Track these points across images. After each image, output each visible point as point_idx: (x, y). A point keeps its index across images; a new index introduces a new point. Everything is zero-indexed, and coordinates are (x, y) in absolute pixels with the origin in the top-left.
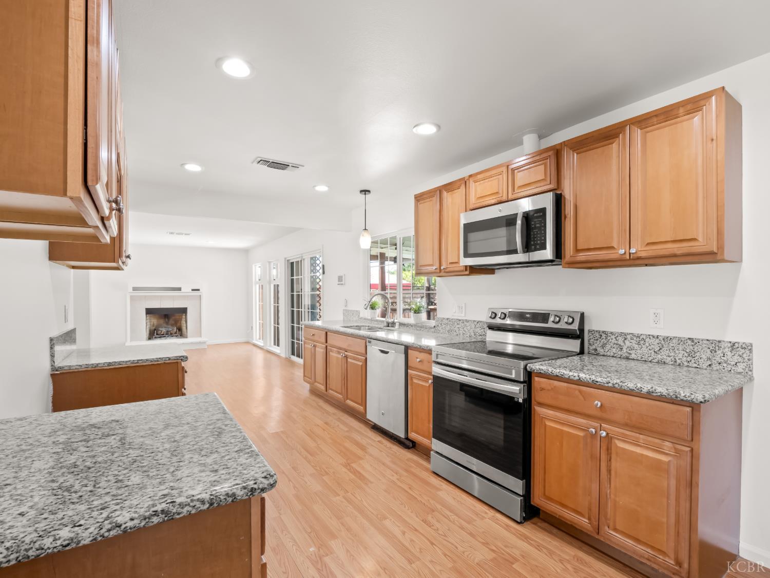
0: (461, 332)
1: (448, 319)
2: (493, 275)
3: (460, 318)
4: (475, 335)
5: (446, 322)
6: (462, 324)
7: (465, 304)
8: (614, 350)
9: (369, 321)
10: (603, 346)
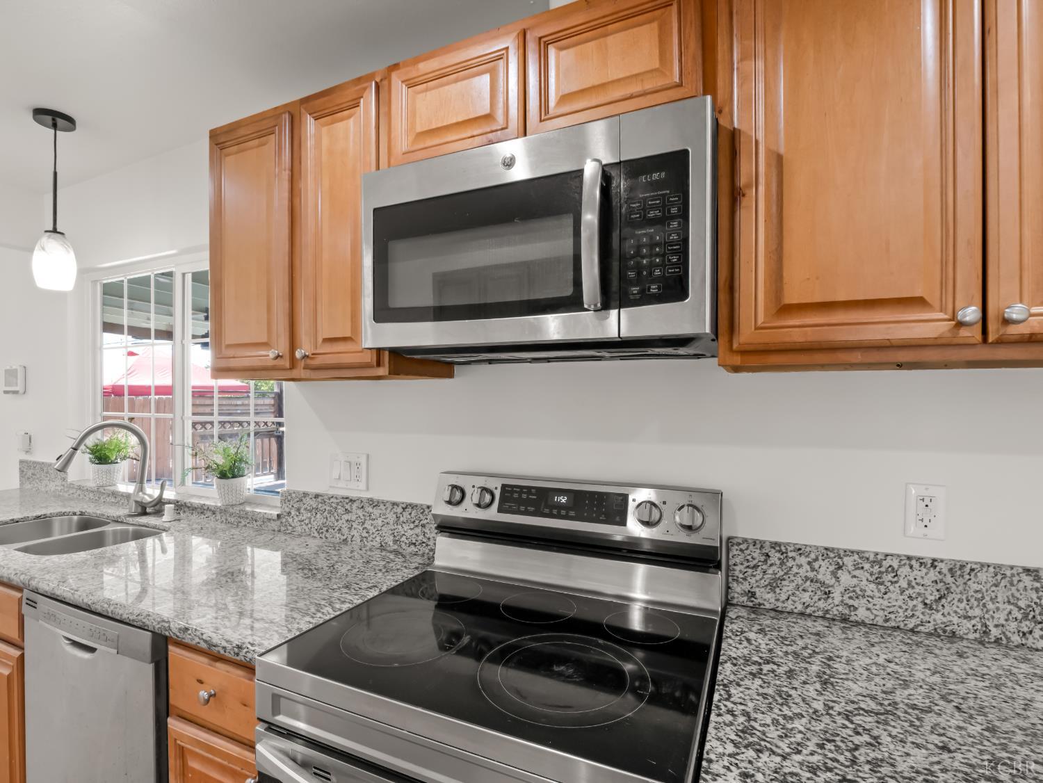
0: (354, 532)
1: (317, 496)
2: (451, 380)
3: (353, 495)
4: (395, 542)
5: (314, 503)
6: (360, 513)
7: (368, 456)
8: (806, 597)
9: (91, 495)
10: (773, 586)
